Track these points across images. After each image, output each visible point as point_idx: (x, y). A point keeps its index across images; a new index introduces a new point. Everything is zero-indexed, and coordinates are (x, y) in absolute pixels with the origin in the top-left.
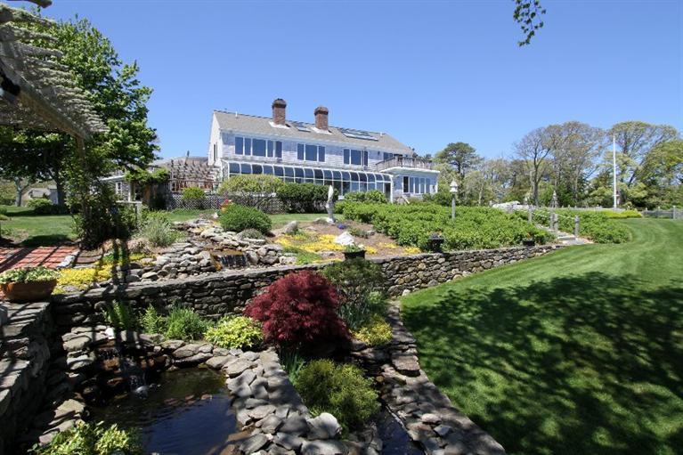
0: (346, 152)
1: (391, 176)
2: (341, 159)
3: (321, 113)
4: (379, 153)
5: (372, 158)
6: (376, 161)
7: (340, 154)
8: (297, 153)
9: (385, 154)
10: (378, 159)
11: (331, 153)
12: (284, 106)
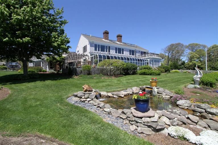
0: (130, 51)
1: (148, 60)
2: (128, 53)
3: (119, 37)
4: (139, 51)
5: (137, 53)
6: (139, 54)
7: (128, 51)
8: (115, 51)
9: (141, 52)
10: (139, 53)
11: (125, 51)
12: (108, 33)
